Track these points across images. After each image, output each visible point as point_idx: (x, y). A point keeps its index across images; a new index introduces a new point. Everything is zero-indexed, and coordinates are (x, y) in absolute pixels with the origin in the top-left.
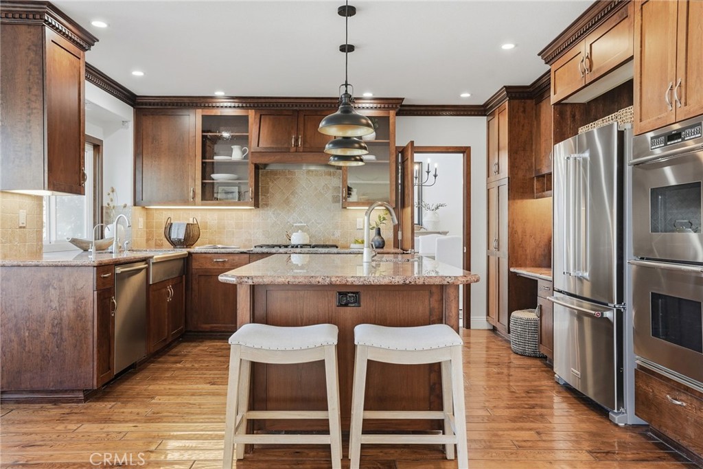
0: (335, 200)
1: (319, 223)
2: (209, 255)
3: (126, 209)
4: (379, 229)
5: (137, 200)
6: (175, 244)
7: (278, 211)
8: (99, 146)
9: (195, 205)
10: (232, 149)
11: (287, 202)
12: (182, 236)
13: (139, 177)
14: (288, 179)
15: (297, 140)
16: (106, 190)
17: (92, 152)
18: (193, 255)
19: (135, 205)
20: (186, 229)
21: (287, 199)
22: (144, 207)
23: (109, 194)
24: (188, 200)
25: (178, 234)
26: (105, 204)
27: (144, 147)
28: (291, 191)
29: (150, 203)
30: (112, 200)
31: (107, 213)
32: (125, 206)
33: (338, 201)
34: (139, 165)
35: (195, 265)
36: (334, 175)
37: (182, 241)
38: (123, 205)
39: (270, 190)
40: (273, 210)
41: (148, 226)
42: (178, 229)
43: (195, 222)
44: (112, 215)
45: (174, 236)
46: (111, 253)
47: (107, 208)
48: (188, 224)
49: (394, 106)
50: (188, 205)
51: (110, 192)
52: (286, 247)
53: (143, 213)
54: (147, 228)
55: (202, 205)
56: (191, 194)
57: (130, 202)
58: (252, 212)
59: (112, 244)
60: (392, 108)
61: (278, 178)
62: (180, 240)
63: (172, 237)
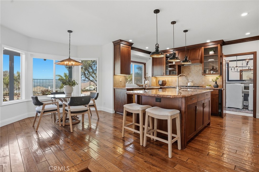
1: (198, 80)
4: (216, 81)
8: (145, 64)
9: (164, 76)
12: (161, 84)
13: (153, 70)
14: (189, 68)
17: (144, 66)
19: (152, 76)
21: (189, 74)
27: (154, 63)
28: (190, 71)
32: (150, 77)
34: (153, 67)
41: (156, 81)
42: (160, 82)
48: (162, 81)
49: (219, 43)
52: (187, 86)
53: (155, 78)
55: (166, 76)
56: (163, 73)
60: (219, 44)
61: (186, 68)
63: (159, 84)
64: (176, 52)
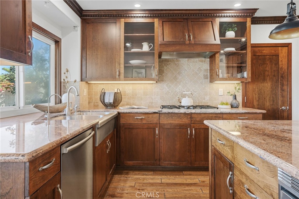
0: (206, 77)
1: (195, 92)
2: (132, 114)
3: (76, 84)
4: (236, 95)
5: (83, 78)
6: (108, 106)
7: (170, 85)
8: (59, 42)
9: (120, 81)
10: (142, 45)
11: (175, 78)
12: (112, 101)
13: (84, 63)
14: (176, 64)
15: (189, 36)
16: (63, 70)
17: (54, 45)
18: (121, 114)
19: (82, 81)
20: (114, 96)
21: (175, 77)
22: (87, 82)
23: (65, 73)
24: (116, 77)
25: (109, 100)
26: (62, 80)
27: (87, 43)
28: (178, 72)
29: (92, 79)
30: (67, 78)
31: (64, 86)
32: (75, 81)
33: (207, 78)
34: (84, 55)
35: (122, 121)
36: (204, 62)
37: (112, 103)
38: (74, 80)
39: (165, 71)
40: (166, 84)
41: (89, 93)
42: (109, 96)
43: (119, 91)
44: (67, 87)
45: (107, 101)
46: (65, 115)
47: (64, 82)
48: (115, 93)
50: (116, 81)
51: (65, 71)
53: (87, 86)
54: (89, 95)
55: (125, 80)
56: (118, 73)
57: (78, 79)
58: (154, 85)
59: (66, 107)
60: (249, 16)
61: (170, 64)
62: (111, 103)
63: (106, 102)
64: (156, 21)
